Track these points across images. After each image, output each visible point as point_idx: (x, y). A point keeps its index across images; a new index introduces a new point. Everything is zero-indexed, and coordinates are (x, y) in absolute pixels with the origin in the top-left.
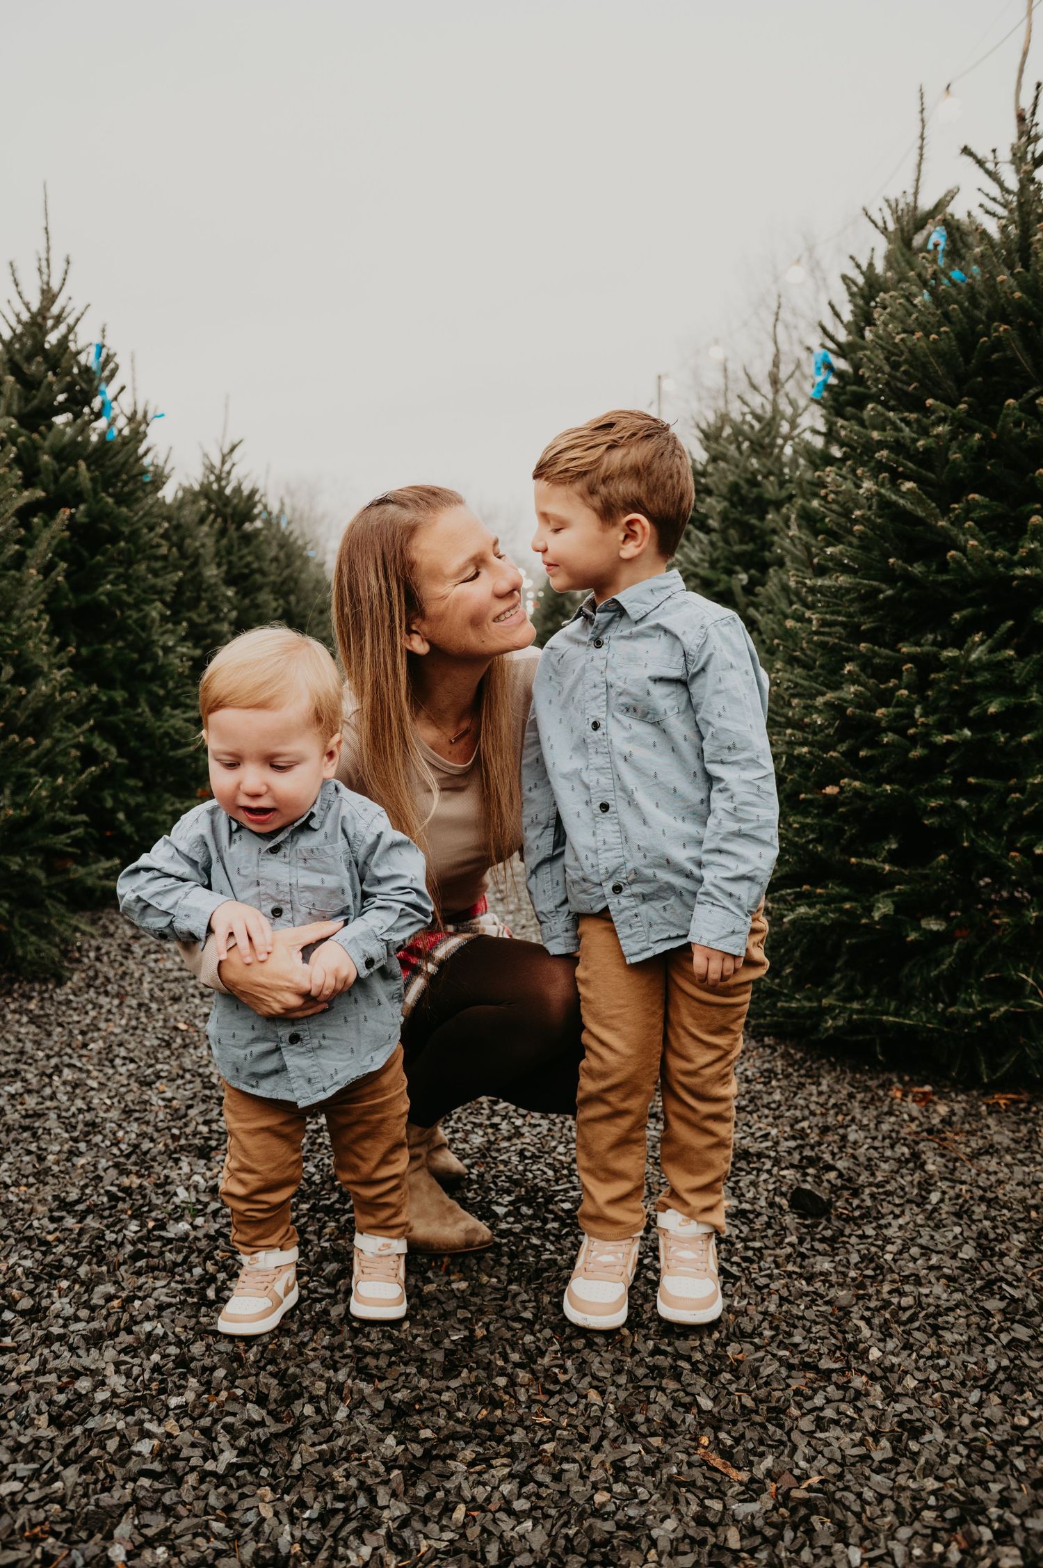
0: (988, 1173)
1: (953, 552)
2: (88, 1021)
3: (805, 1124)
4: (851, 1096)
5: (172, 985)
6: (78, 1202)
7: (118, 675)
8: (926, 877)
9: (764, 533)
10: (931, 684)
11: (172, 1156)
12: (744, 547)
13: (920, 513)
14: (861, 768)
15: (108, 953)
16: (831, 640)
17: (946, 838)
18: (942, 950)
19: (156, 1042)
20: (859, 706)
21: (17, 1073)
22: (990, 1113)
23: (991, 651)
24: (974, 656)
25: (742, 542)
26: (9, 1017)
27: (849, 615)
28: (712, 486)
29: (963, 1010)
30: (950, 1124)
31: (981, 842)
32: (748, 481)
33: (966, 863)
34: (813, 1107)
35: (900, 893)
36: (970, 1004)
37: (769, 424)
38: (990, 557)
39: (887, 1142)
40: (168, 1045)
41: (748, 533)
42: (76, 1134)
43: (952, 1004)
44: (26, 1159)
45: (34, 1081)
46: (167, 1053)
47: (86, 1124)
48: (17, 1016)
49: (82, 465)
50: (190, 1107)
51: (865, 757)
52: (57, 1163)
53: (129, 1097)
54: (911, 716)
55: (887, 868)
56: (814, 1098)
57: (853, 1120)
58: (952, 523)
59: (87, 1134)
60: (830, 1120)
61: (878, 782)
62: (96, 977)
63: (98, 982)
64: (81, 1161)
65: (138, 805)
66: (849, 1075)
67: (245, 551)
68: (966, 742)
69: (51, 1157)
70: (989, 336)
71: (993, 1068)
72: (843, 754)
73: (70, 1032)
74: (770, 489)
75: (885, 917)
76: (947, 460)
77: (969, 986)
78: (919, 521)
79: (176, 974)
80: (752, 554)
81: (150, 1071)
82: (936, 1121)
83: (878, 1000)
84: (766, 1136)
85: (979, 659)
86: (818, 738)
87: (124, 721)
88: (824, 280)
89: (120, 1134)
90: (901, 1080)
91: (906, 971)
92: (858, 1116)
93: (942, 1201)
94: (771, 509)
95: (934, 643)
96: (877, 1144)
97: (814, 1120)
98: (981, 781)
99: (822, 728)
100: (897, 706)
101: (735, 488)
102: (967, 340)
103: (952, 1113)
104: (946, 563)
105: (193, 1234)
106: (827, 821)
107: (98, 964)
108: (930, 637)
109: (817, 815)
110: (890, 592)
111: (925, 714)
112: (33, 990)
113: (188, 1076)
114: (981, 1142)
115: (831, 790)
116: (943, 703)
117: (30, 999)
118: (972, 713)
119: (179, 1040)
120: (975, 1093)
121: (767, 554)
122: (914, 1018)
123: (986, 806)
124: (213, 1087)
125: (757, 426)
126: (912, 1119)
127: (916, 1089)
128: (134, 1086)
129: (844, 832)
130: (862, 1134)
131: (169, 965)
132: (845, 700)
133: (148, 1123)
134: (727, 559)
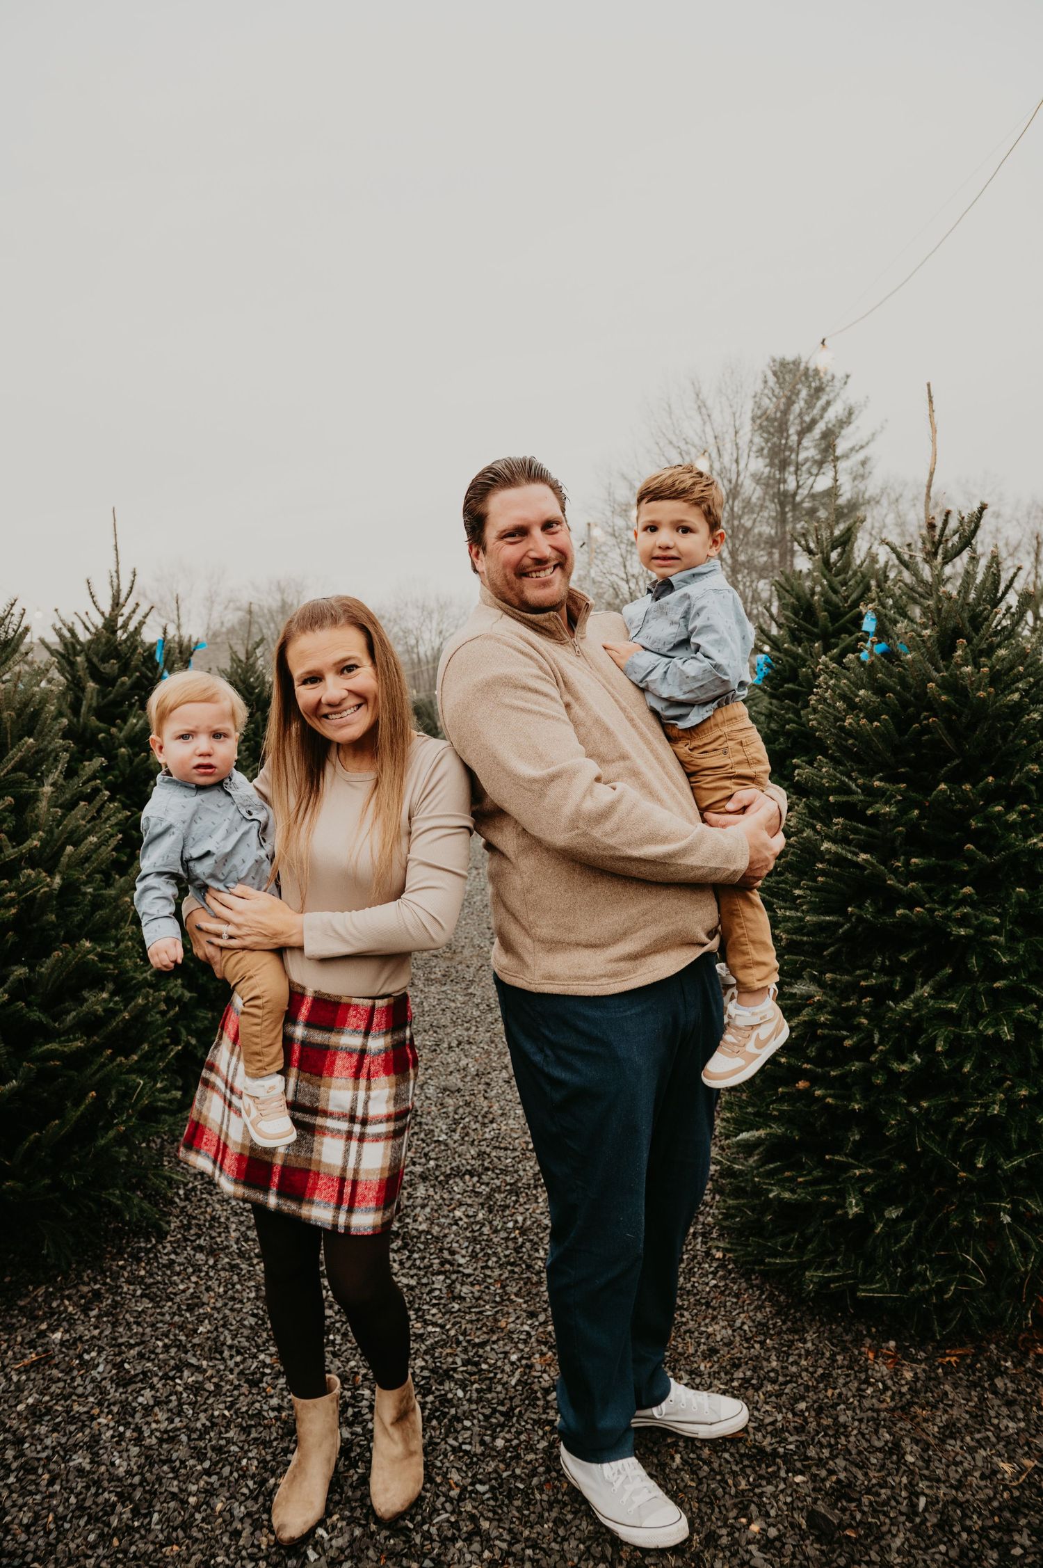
3: (803, 1405)
4: (833, 1359)
18: (899, 1227)
20: (826, 1027)
22: (945, 1375)
30: (917, 1393)
34: (805, 1377)
36: (925, 1280)
39: (871, 1426)
56: (804, 1362)
66: (827, 1327)
68: (916, 1069)
70: (920, 723)
71: (943, 1324)
82: (905, 1389)
90: (869, 1332)
92: (844, 1391)
93: (926, 1509)
103: (916, 1378)
110: (847, 926)
114: (944, 1419)
115: (803, 1084)
118: (920, 1041)
120: (930, 1347)
126: (886, 1389)
127: (884, 1345)
130: (849, 1415)
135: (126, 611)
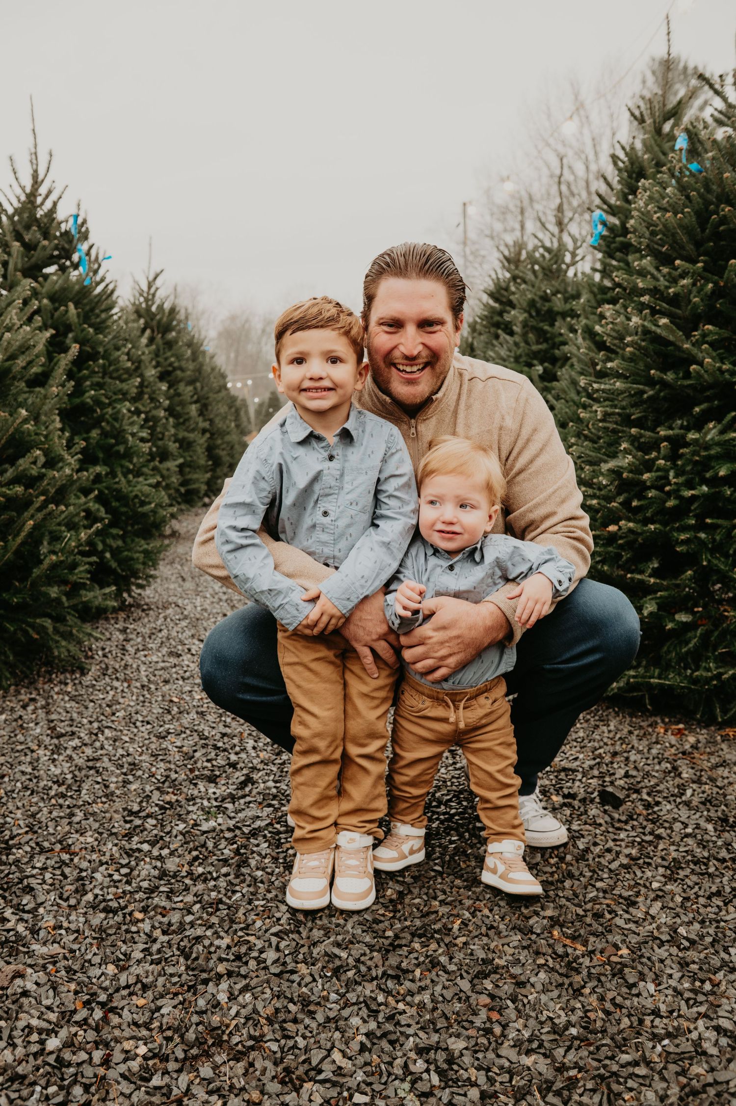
0: (723, 778)
1: (694, 366)
2: (110, 698)
3: (601, 751)
4: (630, 732)
5: (161, 672)
6: (139, 811)
7: (101, 455)
8: (678, 586)
9: (554, 336)
10: (681, 456)
11: (193, 782)
12: (540, 347)
13: (671, 338)
14: (633, 513)
15: (110, 652)
16: (612, 426)
17: (691, 559)
18: (690, 635)
19: (161, 711)
20: (631, 471)
21: (73, 733)
22: (723, 741)
23: (722, 432)
24: (709, 437)
25: (538, 343)
26: (55, 697)
27: (623, 408)
28: (515, 301)
29: (704, 674)
30: (697, 748)
31: (715, 562)
32: (542, 298)
33: (705, 576)
34: (605, 740)
35: (661, 597)
36: (708, 670)
37: (556, 255)
38: (720, 369)
39: (656, 761)
40: (169, 712)
41: (542, 336)
42: (124, 770)
43: (697, 670)
44: (97, 786)
45: (86, 738)
46: (170, 717)
47: (130, 764)
48: (61, 696)
49: (71, 306)
50: (195, 751)
51: (636, 507)
52: (117, 788)
53: (153, 746)
54: (666, 477)
55: (652, 580)
56: (606, 735)
57: (633, 747)
58: (693, 345)
59: (132, 770)
60: (618, 748)
61: (646, 522)
62: (107, 668)
63: (110, 672)
64: (133, 787)
65: (118, 547)
66: (628, 719)
67: (169, 354)
68: (704, 495)
69: (112, 785)
70: (718, 214)
71: (725, 712)
72: (620, 504)
73: (100, 706)
74: (558, 303)
75: (651, 613)
76: (690, 301)
77: (708, 658)
78: (671, 343)
79: (162, 665)
80: (546, 351)
81: (161, 729)
82: (687, 747)
83: (647, 668)
84: (576, 759)
85: (712, 439)
86: (603, 492)
87: (107, 488)
88: (587, 117)
89: (154, 769)
90: (663, 721)
91: (665, 648)
92: (636, 745)
93: (693, 795)
94: (559, 318)
95: (682, 427)
96: (649, 762)
97: (607, 748)
98: (715, 521)
99: (606, 486)
100: (657, 470)
101: (532, 303)
102: (702, 216)
103: (698, 741)
104: (690, 373)
105: (218, 828)
106: (610, 549)
107: (106, 660)
108: (679, 422)
109: (603, 545)
110: (651, 393)
111: (676, 476)
112: (66, 678)
113: (188, 732)
114: (717, 759)
115: (612, 528)
116: (689, 468)
117: (66, 684)
118: (708, 475)
119: (175, 709)
120: (713, 728)
121: (557, 352)
122: (672, 679)
123: (718, 538)
124: (207, 738)
125: (547, 255)
126: (672, 746)
127: (674, 727)
128: (154, 739)
129: (622, 556)
130: (639, 756)
131: (155, 659)
132: (621, 467)
133: (170, 762)
134: (527, 355)
135: (43, 190)
